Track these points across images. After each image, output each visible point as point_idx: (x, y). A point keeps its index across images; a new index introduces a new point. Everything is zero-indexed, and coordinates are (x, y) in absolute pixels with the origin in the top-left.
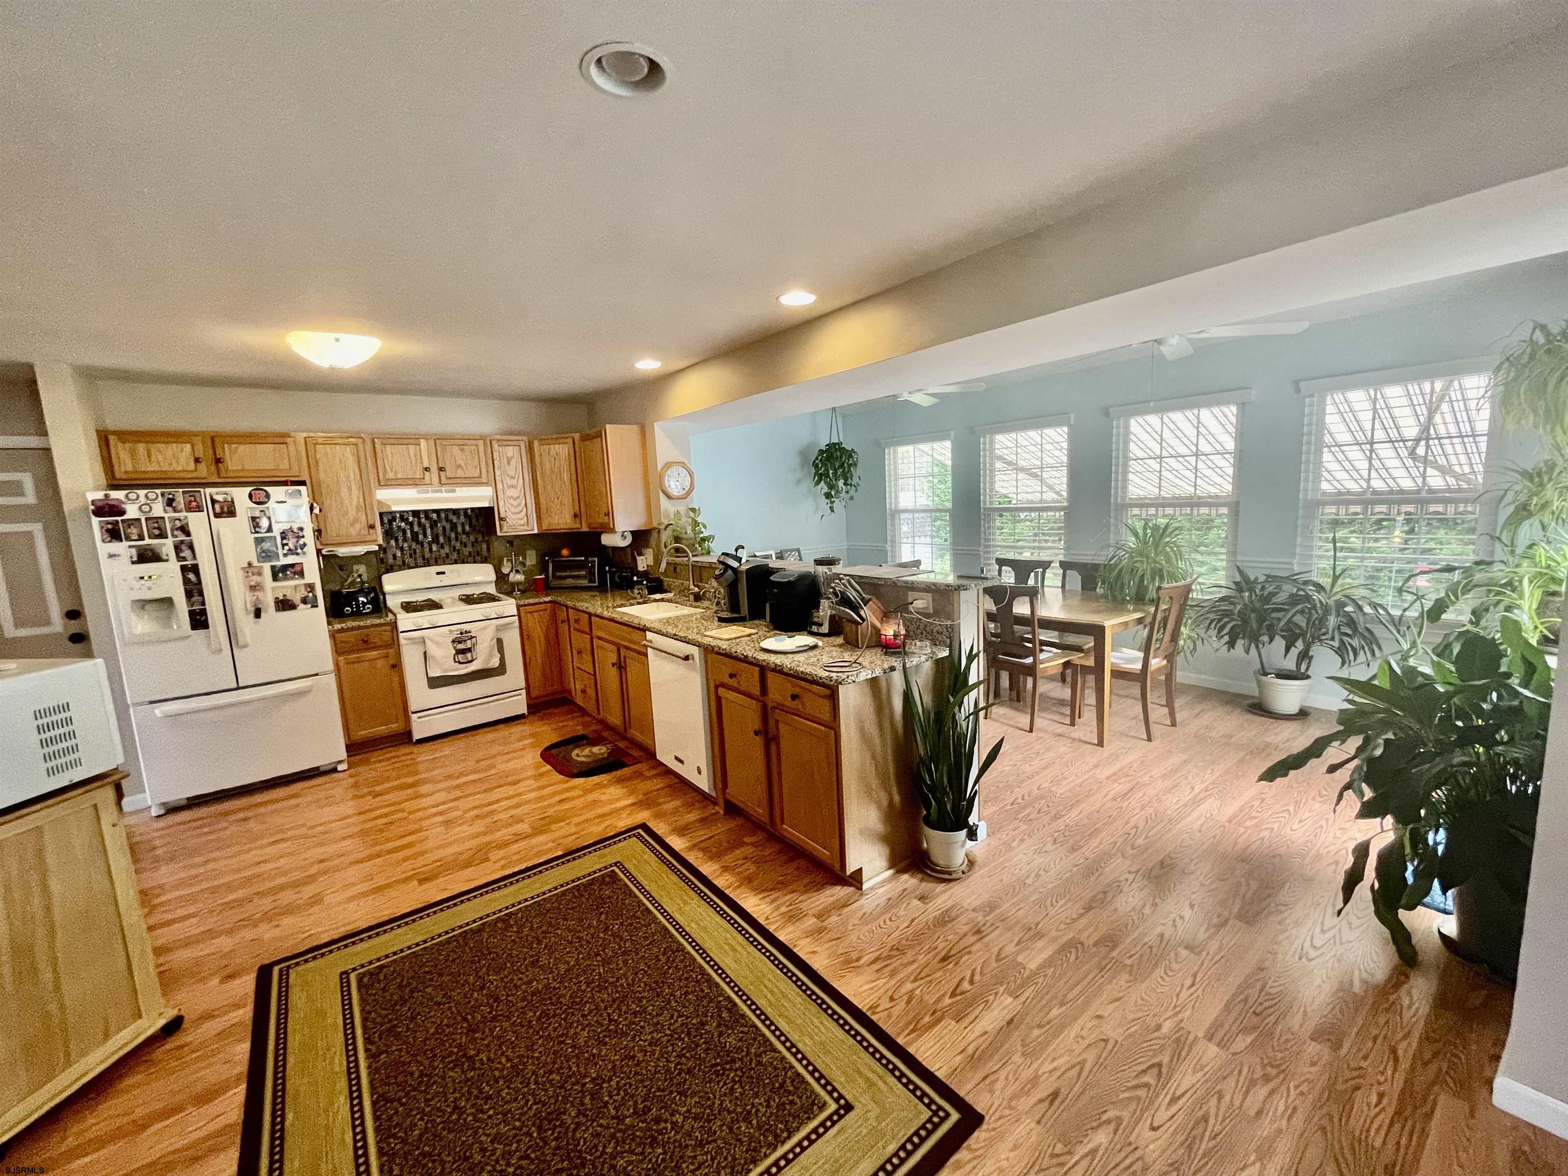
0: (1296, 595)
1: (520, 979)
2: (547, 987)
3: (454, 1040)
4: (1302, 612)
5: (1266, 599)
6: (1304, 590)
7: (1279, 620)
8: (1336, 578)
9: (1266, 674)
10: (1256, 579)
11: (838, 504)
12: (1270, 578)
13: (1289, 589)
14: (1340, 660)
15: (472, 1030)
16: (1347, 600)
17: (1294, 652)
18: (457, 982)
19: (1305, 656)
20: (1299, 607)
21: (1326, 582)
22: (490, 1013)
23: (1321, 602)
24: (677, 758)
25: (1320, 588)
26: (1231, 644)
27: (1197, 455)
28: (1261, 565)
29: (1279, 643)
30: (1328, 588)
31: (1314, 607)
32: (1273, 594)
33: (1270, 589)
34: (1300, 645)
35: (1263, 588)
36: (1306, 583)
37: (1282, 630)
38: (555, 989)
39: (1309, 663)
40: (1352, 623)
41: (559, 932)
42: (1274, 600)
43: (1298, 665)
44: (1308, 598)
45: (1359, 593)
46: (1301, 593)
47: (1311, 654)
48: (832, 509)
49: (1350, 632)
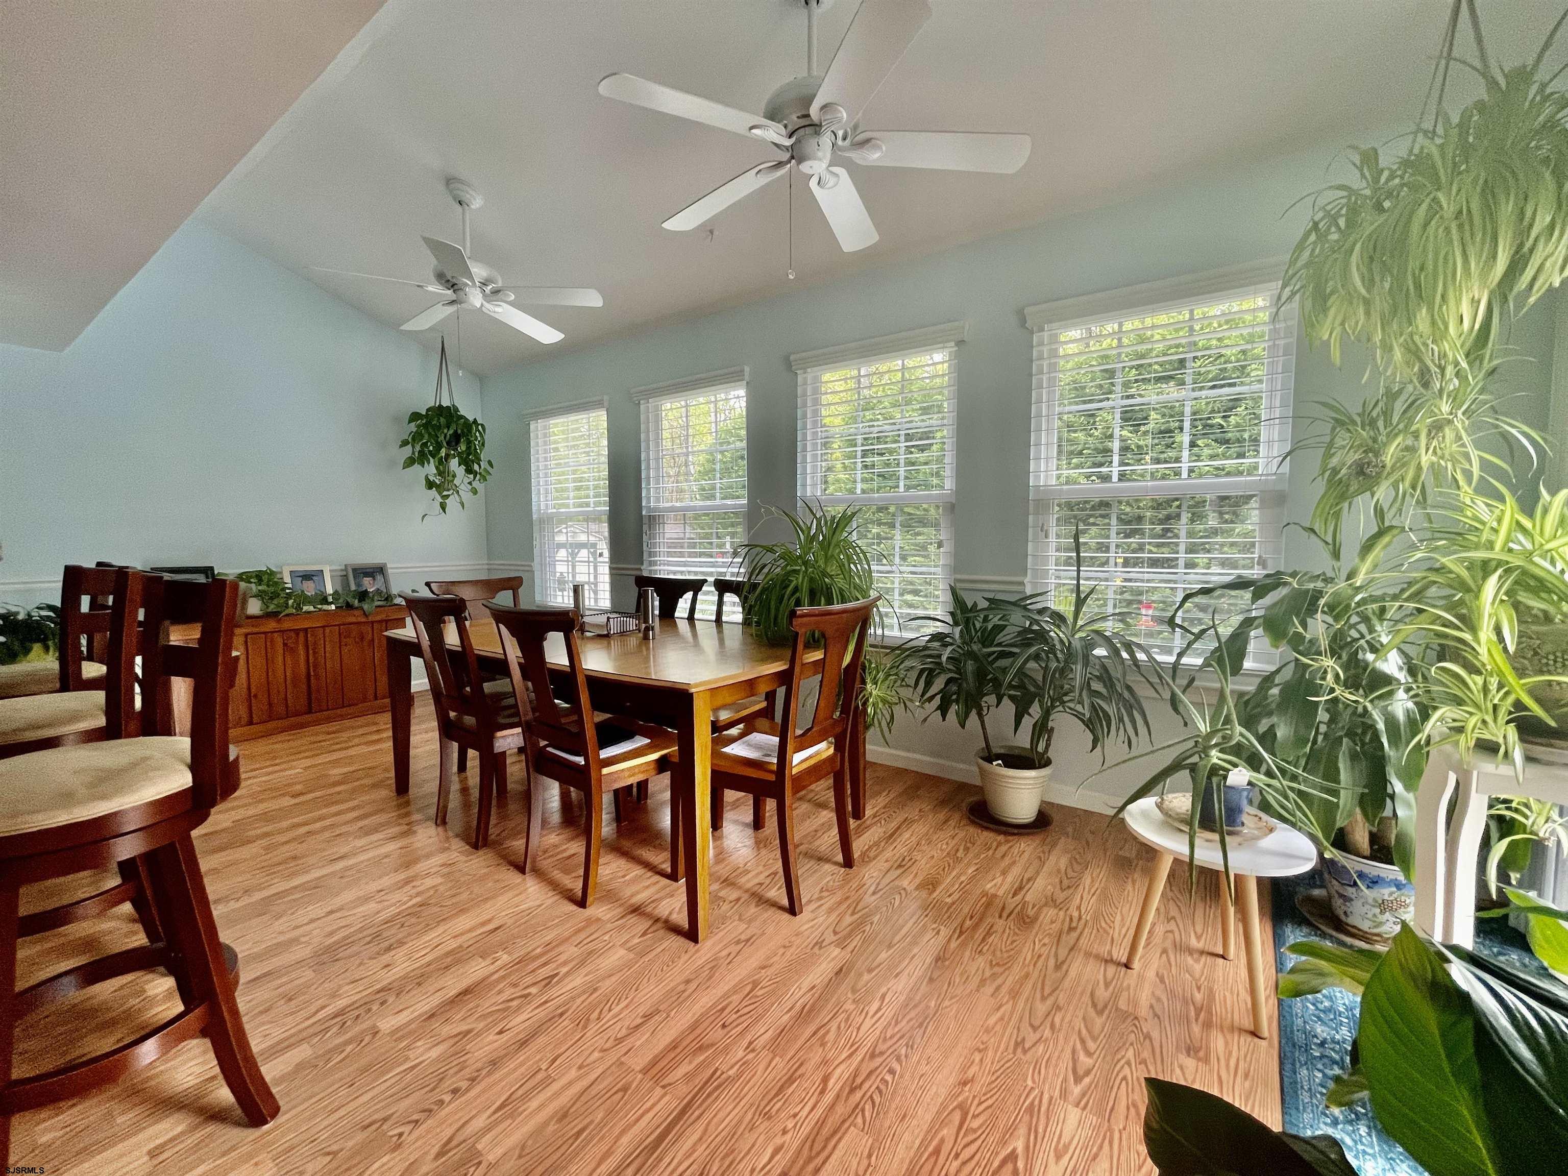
0: (1029, 630)
4: (1036, 657)
5: (988, 638)
6: (1037, 622)
7: (1004, 670)
8: (1080, 603)
9: (989, 759)
10: (975, 604)
11: (452, 502)
12: (995, 604)
13: (1017, 620)
14: (1091, 737)
16: (1097, 638)
17: (1028, 723)
19: (1042, 729)
20: (1033, 650)
21: (1066, 608)
23: (1061, 641)
25: (1059, 618)
26: (943, 709)
28: (979, 586)
29: (1008, 708)
30: (1070, 618)
31: (1052, 650)
32: (999, 629)
33: (995, 620)
34: (1036, 710)
35: (986, 619)
36: (1041, 612)
37: (1011, 686)
39: (1049, 739)
40: (1105, 677)
42: (1000, 638)
43: (1035, 740)
44: (1042, 636)
45: (1110, 627)
46: (1036, 627)
47: (1050, 724)
48: (443, 507)
49: (1104, 691)
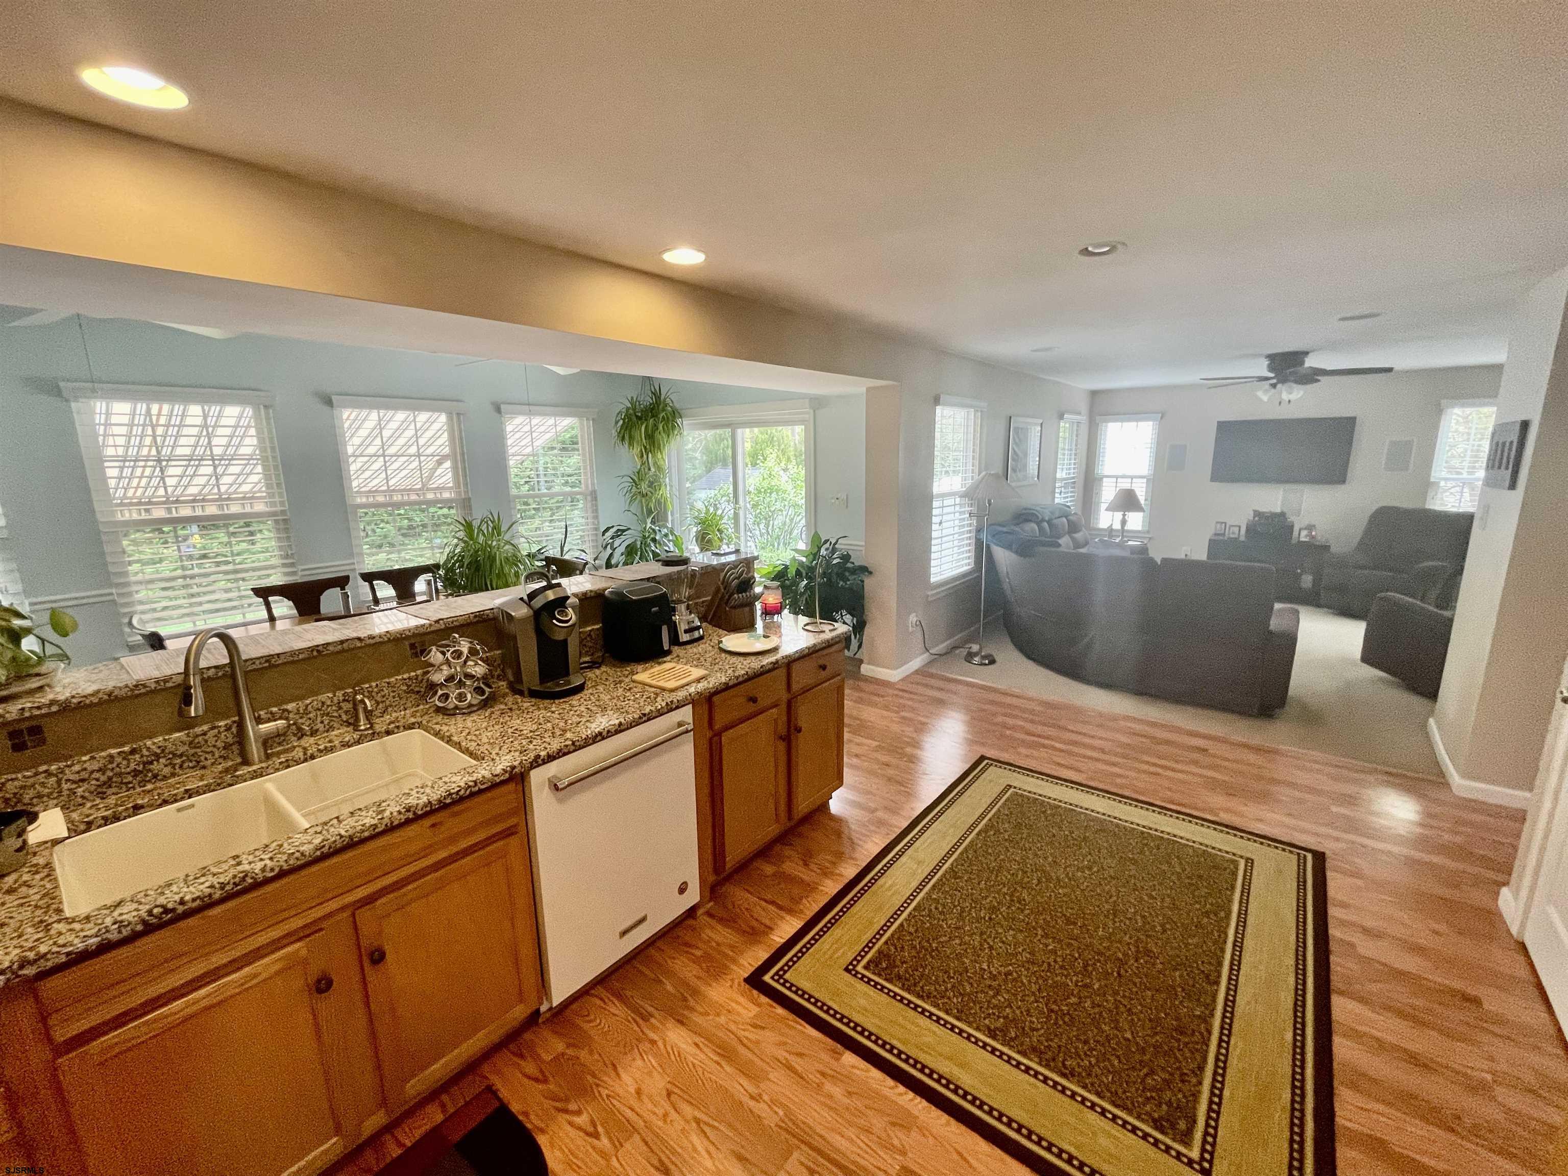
1: (1055, 961)
2: (1046, 936)
3: (1138, 968)
15: (1122, 963)
18: (1101, 1014)
22: (1099, 961)
24: (624, 933)
27: (419, 456)
38: (1044, 930)
41: (985, 966)
